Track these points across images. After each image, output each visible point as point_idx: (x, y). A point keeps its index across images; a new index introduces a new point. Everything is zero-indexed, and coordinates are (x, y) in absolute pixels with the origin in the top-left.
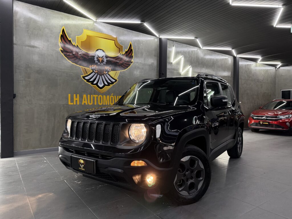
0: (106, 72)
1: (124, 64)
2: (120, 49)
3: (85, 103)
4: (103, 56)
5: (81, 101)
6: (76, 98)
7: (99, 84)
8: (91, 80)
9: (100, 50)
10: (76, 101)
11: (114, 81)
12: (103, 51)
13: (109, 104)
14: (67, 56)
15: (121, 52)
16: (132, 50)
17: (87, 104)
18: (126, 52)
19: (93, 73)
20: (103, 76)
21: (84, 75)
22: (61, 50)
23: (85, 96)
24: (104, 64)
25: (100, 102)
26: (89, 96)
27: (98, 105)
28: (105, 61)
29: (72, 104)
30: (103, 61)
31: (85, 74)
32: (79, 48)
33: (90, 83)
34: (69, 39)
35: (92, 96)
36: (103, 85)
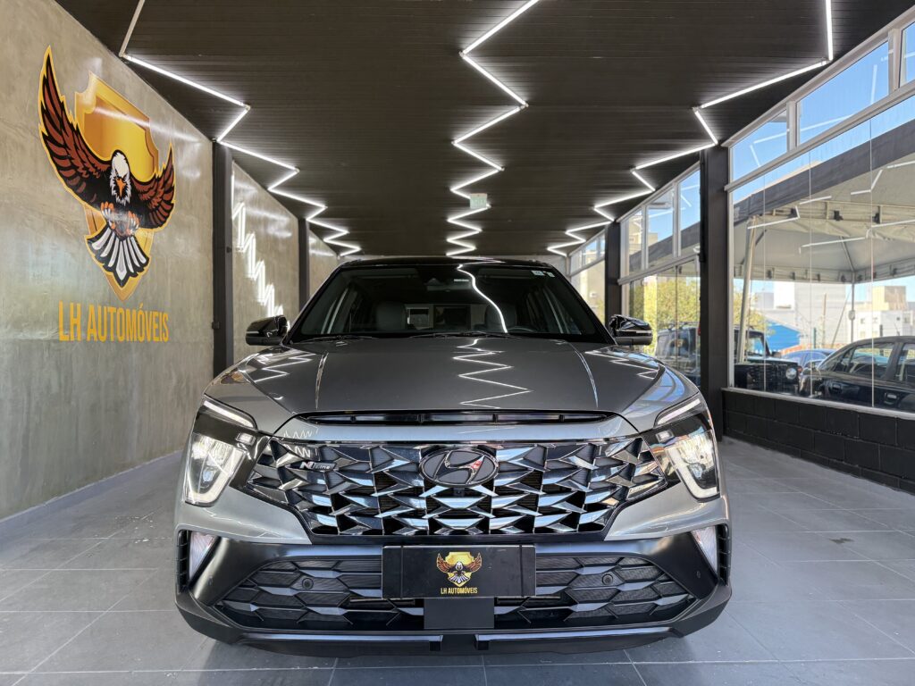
0: (130, 228)
1: (160, 208)
2: (154, 156)
3: (92, 338)
4: (125, 176)
5: (85, 329)
6: (75, 317)
7: (117, 270)
8: (104, 255)
9: (122, 153)
10: (75, 326)
11: (144, 261)
12: (126, 159)
13: (135, 340)
14: (56, 160)
15: (155, 171)
16: (172, 169)
17: (96, 339)
18: (164, 171)
19: (108, 231)
20: (125, 242)
21: (91, 237)
22: (43, 134)
23: (91, 308)
24: (127, 202)
25: (121, 335)
26: (100, 307)
27: (117, 342)
28: (129, 192)
29: (66, 338)
30: (125, 194)
31: (92, 233)
32: (81, 137)
33: (101, 265)
34: (62, 98)
35: (105, 308)
36: (125, 272)
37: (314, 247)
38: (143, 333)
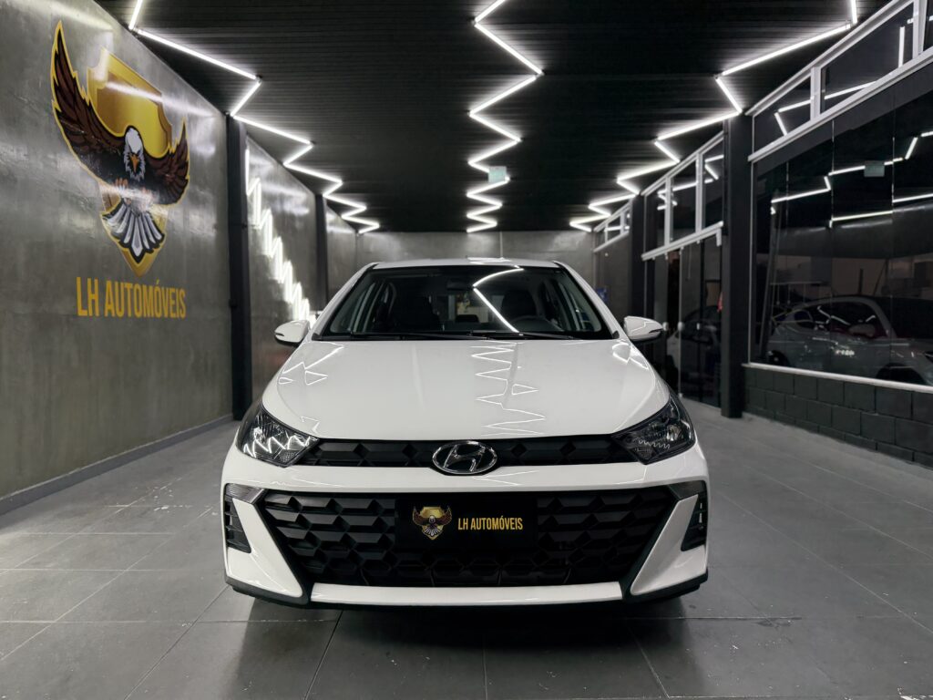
0: (145, 205)
2: (167, 131)
3: (110, 311)
4: (139, 152)
5: (102, 303)
6: (93, 292)
7: (133, 246)
8: (120, 230)
10: (93, 301)
11: (159, 237)
12: (139, 135)
13: (153, 315)
14: (70, 136)
15: (169, 146)
16: (186, 145)
17: (113, 315)
18: (178, 147)
19: (123, 207)
20: (140, 218)
21: (106, 213)
22: (57, 110)
23: (109, 284)
24: (141, 178)
26: (116, 284)
27: (134, 318)
28: (143, 168)
29: (85, 313)
31: (108, 209)
32: (94, 112)
33: (117, 241)
35: (122, 284)
36: (141, 248)
37: (332, 224)
38: (160, 310)
